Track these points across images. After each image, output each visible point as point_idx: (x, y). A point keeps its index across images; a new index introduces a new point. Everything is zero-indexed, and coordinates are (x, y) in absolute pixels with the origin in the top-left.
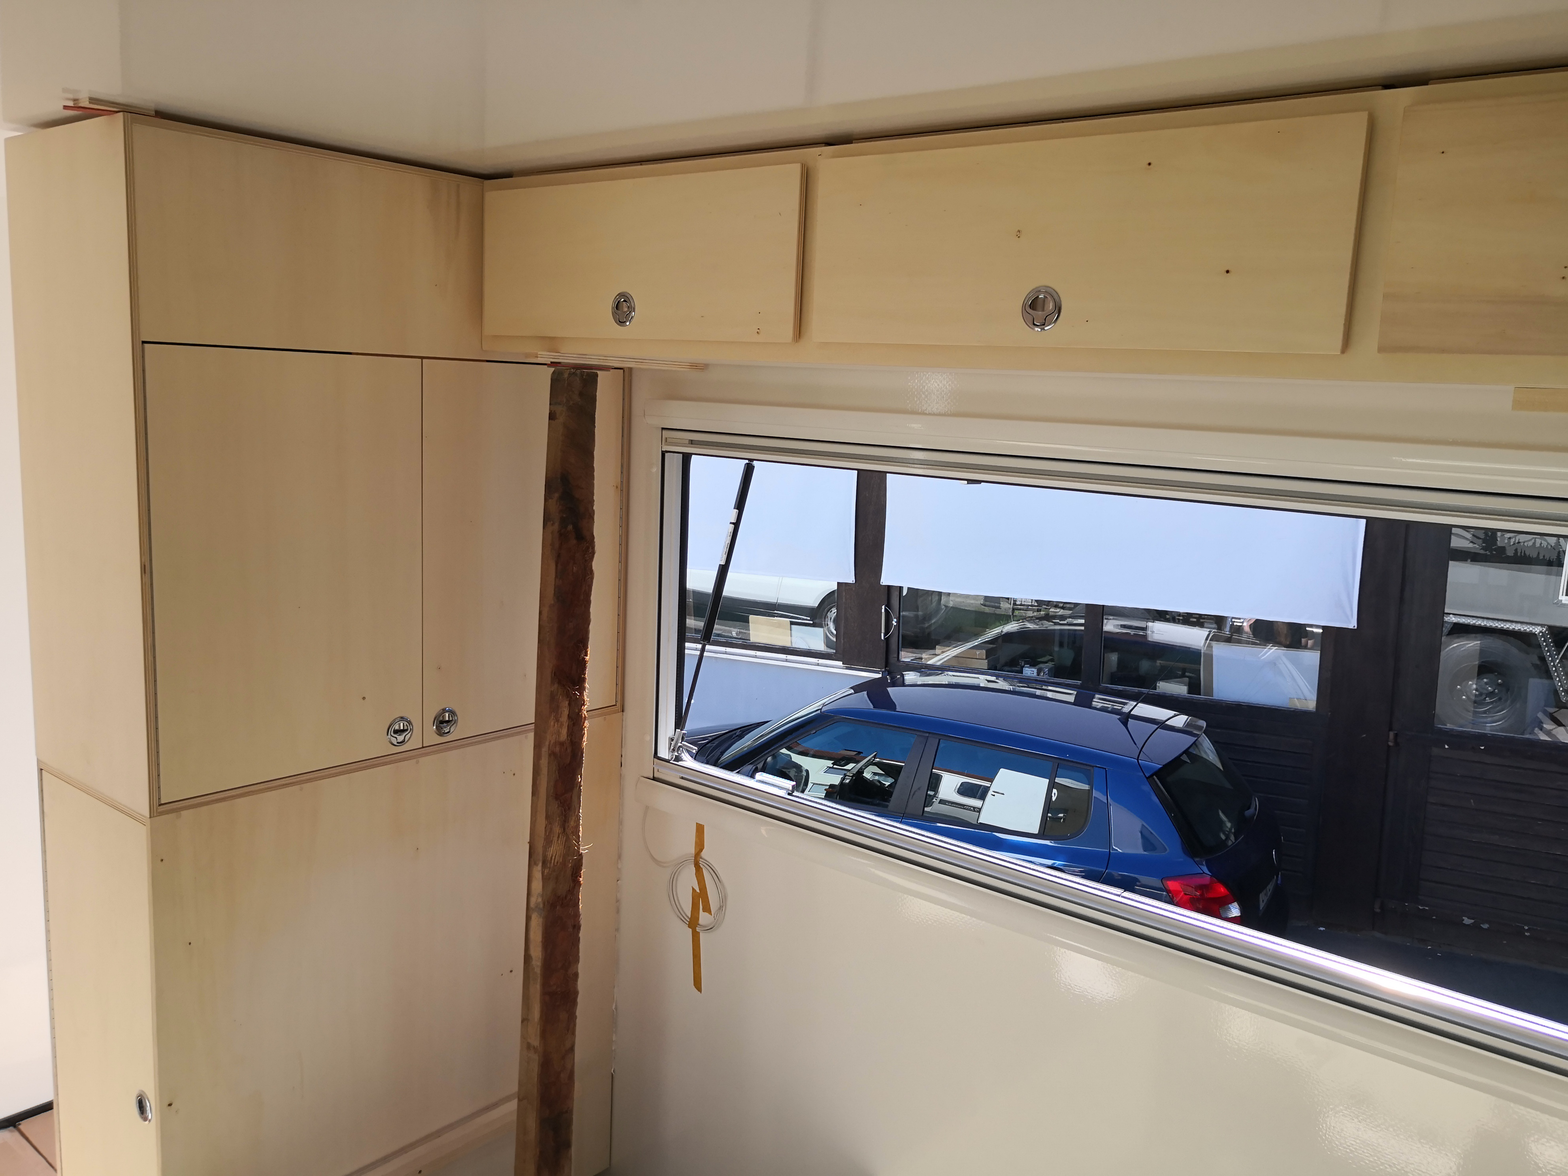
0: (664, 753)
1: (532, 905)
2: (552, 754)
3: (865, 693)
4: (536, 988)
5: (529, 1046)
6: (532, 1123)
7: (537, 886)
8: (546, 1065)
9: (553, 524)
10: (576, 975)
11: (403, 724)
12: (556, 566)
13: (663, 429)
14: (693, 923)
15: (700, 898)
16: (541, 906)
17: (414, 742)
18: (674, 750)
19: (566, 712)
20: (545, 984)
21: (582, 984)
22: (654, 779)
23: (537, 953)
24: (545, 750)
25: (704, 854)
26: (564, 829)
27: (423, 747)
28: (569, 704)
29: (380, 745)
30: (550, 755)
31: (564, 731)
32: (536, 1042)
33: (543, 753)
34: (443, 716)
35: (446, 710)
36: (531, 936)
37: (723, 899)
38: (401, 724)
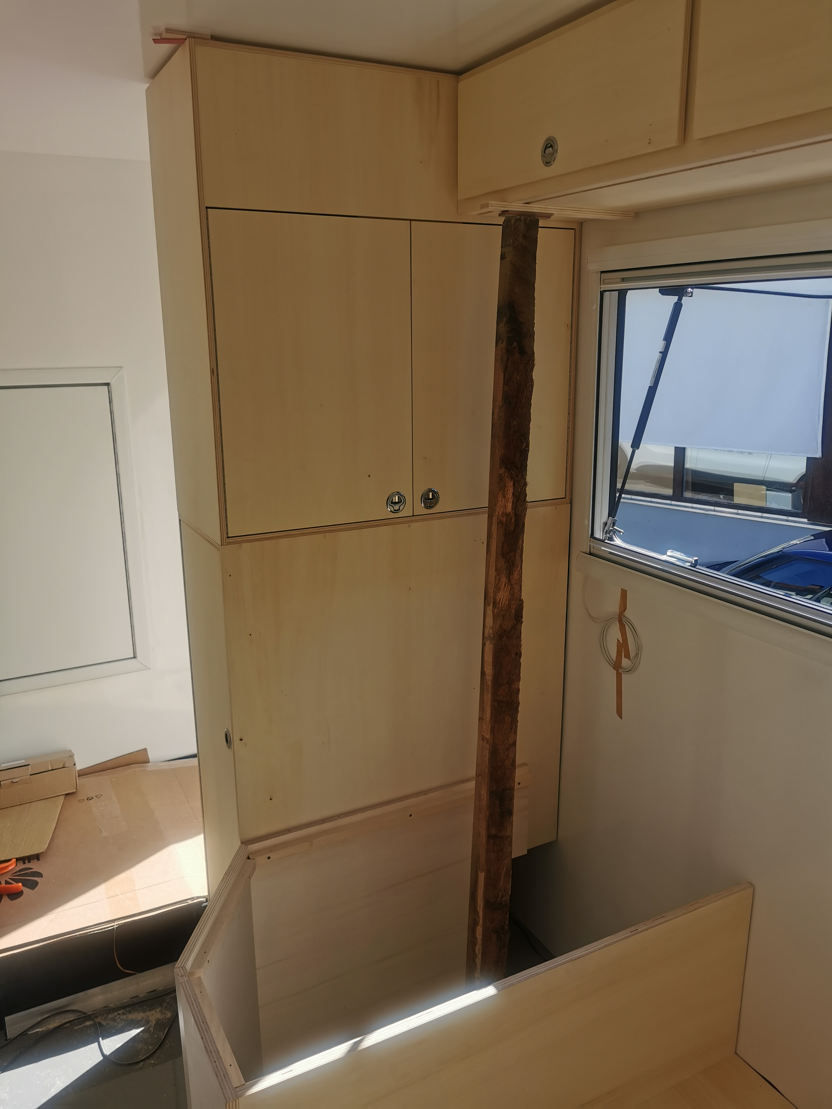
0: (599, 534)
1: (486, 635)
2: (500, 522)
4: (488, 697)
5: (483, 738)
6: (484, 793)
7: (490, 621)
8: (494, 752)
9: (502, 343)
10: (518, 690)
11: (399, 497)
12: (504, 375)
13: (602, 272)
14: (617, 666)
15: (623, 647)
16: (492, 636)
17: (406, 511)
18: (606, 532)
19: (511, 491)
20: (494, 694)
22: (590, 554)
23: (489, 671)
24: (495, 519)
25: (627, 613)
26: (509, 580)
27: (413, 516)
28: (514, 485)
29: (384, 512)
30: (498, 523)
31: (510, 505)
32: (488, 736)
33: (494, 521)
34: (428, 495)
35: (430, 490)
36: (486, 658)
37: (639, 649)
38: (397, 497)
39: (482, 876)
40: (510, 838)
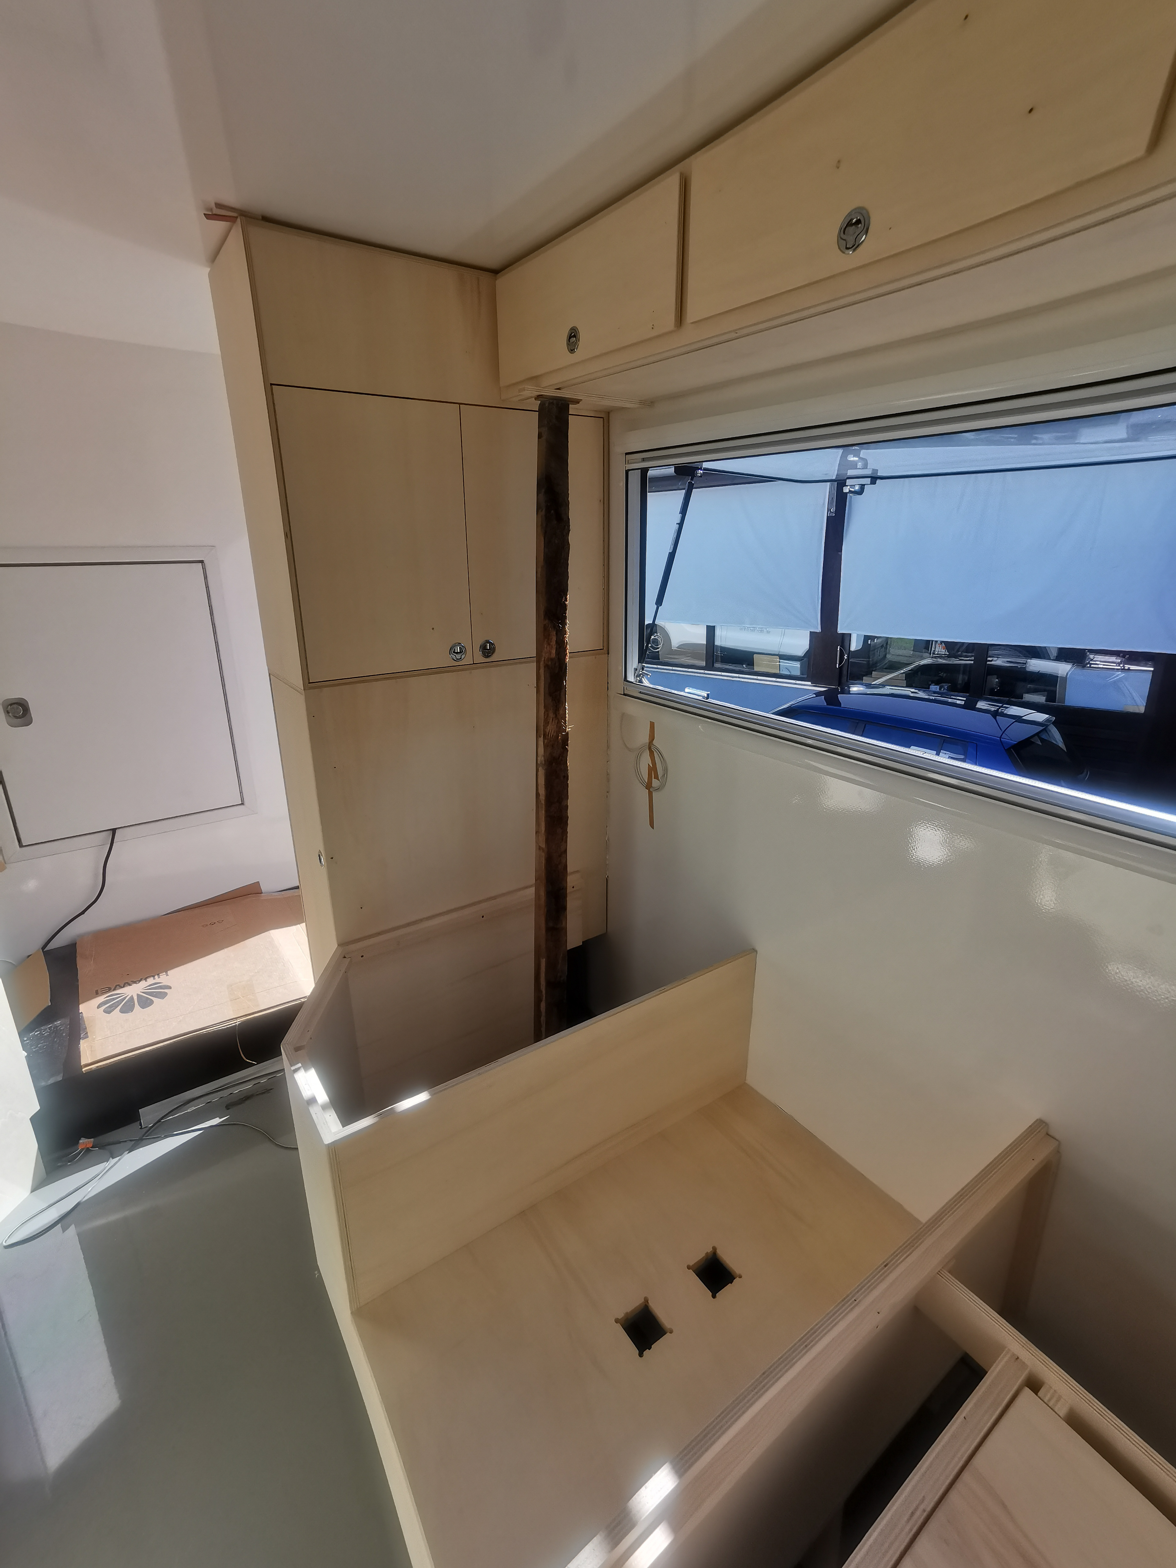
0: (631, 678)
1: (539, 762)
2: (546, 666)
3: (823, 697)
4: (543, 813)
5: (540, 848)
6: (542, 893)
7: (541, 751)
8: (549, 860)
9: (542, 511)
10: (567, 806)
11: (460, 648)
12: (544, 539)
13: (627, 454)
14: (649, 786)
15: (652, 770)
16: (544, 763)
17: (467, 660)
18: (637, 676)
19: (554, 638)
20: (546, 811)
21: (571, 812)
22: (625, 695)
23: (542, 792)
24: (542, 663)
25: (654, 742)
26: (556, 715)
27: (474, 664)
28: (556, 634)
29: (447, 660)
30: (545, 667)
31: (554, 651)
32: (543, 846)
33: (541, 665)
34: (486, 645)
35: (488, 642)
36: (539, 782)
37: (666, 770)
38: (458, 648)
39: (543, 962)
40: (565, 930)
